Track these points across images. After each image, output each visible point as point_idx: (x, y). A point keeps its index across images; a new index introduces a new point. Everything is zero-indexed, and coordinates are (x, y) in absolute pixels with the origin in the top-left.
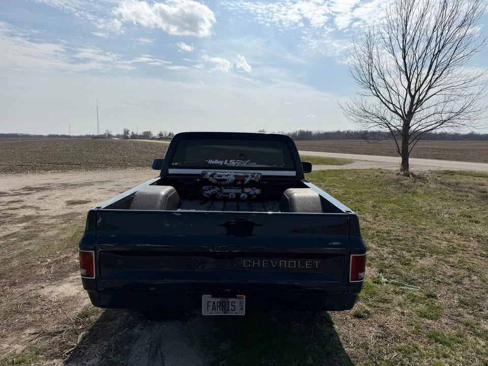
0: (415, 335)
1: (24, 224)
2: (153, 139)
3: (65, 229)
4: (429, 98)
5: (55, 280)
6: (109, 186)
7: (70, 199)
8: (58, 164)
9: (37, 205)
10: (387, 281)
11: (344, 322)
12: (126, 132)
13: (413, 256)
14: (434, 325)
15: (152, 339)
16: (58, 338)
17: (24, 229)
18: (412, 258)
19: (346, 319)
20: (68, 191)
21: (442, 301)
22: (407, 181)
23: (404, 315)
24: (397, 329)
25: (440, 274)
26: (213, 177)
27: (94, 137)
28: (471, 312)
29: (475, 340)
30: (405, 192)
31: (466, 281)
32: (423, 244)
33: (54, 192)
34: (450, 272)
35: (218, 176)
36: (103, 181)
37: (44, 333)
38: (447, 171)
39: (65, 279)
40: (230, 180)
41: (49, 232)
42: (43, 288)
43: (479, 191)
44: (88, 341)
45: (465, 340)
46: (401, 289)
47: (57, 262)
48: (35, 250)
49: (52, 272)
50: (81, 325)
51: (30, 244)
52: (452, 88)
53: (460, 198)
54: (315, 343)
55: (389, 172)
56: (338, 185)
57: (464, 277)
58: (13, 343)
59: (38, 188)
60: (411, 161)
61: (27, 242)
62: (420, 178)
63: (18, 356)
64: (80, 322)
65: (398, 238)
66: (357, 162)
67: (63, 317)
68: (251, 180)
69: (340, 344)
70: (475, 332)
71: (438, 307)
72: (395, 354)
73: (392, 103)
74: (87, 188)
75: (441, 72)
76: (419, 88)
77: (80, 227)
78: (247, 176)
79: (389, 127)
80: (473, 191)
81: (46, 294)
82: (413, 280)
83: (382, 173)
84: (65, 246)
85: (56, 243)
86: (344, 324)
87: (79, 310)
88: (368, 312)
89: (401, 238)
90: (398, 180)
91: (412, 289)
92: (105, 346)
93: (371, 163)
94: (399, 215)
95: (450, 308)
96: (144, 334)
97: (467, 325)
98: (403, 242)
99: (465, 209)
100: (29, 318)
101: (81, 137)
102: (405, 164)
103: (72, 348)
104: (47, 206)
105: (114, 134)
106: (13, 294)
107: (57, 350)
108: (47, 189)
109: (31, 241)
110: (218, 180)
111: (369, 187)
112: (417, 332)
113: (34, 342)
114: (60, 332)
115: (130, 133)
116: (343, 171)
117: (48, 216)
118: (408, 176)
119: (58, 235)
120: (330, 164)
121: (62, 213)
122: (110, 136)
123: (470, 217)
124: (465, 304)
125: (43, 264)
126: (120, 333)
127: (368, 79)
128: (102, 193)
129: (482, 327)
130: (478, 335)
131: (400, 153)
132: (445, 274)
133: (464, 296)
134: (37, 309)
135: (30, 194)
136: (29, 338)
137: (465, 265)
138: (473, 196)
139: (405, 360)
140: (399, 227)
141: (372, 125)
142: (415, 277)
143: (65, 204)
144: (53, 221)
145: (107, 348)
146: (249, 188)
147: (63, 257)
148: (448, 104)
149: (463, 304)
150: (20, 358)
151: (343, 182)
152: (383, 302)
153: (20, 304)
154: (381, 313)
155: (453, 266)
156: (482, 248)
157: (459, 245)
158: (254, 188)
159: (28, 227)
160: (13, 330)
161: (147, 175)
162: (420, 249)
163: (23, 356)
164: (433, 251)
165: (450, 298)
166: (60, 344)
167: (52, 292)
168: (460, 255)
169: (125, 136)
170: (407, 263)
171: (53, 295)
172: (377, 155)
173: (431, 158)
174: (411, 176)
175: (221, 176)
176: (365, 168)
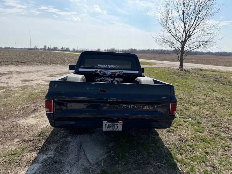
0: (194, 139)
1: (2, 91)
2: (58, 50)
3: (23, 93)
4: (194, 34)
5: (24, 117)
6: (41, 73)
7: (23, 79)
8: (12, 62)
9: (7, 82)
10: (180, 116)
11: (163, 134)
12: (45, 47)
13: (189, 106)
14: (202, 135)
15: (77, 143)
16: (31, 143)
17: (3, 93)
18: (189, 107)
19: (164, 133)
20: (21, 75)
21: (205, 125)
22: (182, 73)
23: (189, 131)
24: (186, 137)
25: (202, 114)
26: (101, 72)
27: (28, 49)
28: (217, 129)
29: (220, 141)
30: (182, 78)
31: (213, 116)
32: (193, 101)
33: (14, 75)
34: (206, 113)
35: (103, 72)
36: (38, 71)
37: (24, 141)
38: (199, 69)
39: (29, 116)
40: (109, 74)
41: (16, 95)
42: (19, 120)
43: (215, 78)
44: (46, 144)
45: (216, 141)
46: (186, 120)
47: (23, 108)
48: (11, 103)
49: (22, 113)
50: (41, 137)
51: (7, 100)
52: (204, 30)
53: (207, 80)
54: (152, 143)
55: (174, 69)
56: (151, 75)
57: (212, 115)
58: (9, 145)
59: (5, 73)
60: (184, 64)
61: (6, 99)
62: (188, 72)
63: (14, 151)
64: (41, 136)
65: (182, 98)
66: (158, 64)
67: (32, 133)
68: (118, 74)
69: (163, 143)
70: (220, 137)
71: (203, 127)
72: (187, 147)
73: (177, 36)
74: (30, 74)
75: (200, 22)
76: (190, 29)
77: (31, 92)
78: (117, 73)
79: (175, 48)
80: (212, 78)
81: (21, 123)
82: (191, 116)
83: (171, 69)
84: (26, 101)
85: (21, 100)
86: (163, 135)
87: (39, 130)
88: (173, 130)
89: (183, 98)
90: (178, 72)
91: (191, 120)
92: (55, 146)
93: (165, 65)
94: (181, 88)
95: (208, 128)
96: (73, 140)
97: (216, 135)
98: (184, 100)
99: (209, 85)
100: (15, 134)
101: (22, 49)
102: (181, 65)
103: (40, 147)
104: (12, 82)
105: (39, 48)
106: (4, 123)
107: (32, 148)
108: (10, 74)
109: (7, 99)
110: (103, 74)
111: (165, 75)
112: (195, 138)
113: (20, 145)
114: (32, 140)
115: (47, 48)
116: (153, 68)
117: (13, 87)
118: (183, 71)
119: (20, 96)
120: (146, 65)
121: (20, 85)
122: (37, 49)
123: (212, 89)
124: (214, 126)
125: (17, 109)
126: (62, 140)
127: (166, 24)
128: (38, 76)
129: (222, 135)
130: (221, 139)
131: (179, 60)
132: (204, 113)
133: (214, 123)
134: (18, 130)
135: (2, 76)
136: (17, 143)
137: (212, 110)
138: (212, 80)
139: (192, 149)
140: (181, 93)
141: (167, 46)
142: (192, 115)
143: (21, 81)
144: (16, 89)
145: (57, 147)
146: (117, 78)
147: (26, 106)
148: (202, 37)
149: (213, 126)
150: (15, 152)
151: (153, 73)
152: (179, 125)
153: (9, 128)
154: (179, 130)
155: (207, 110)
156: (219, 103)
157: (209, 101)
158: (120, 78)
159: (5, 92)
160: (9, 140)
161: (58, 68)
162: (192, 103)
163: (16, 151)
164: (198, 104)
165: (207, 124)
166: (33, 146)
167: (24, 122)
168: (210, 105)
169: (45, 49)
170: (187, 109)
171: (25, 124)
172: (167, 61)
173: (191, 63)
174: (184, 71)
175: (104, 72)
176: (162, 67)
